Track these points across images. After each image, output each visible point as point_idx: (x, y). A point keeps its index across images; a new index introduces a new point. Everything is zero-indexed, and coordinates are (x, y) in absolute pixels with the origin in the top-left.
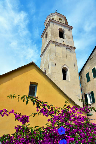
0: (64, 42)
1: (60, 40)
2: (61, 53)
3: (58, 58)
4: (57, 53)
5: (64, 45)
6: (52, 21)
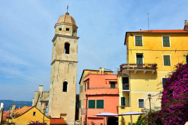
0: (67, 57)
1: (64, 56)
2: (64, 69)
3: (61, 74)
4: (60, 69)
5: (67, 61)
6: (58, 36)
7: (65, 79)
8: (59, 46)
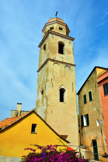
0: (63, 58)
1: (58, 57)
2: (59, 72)
3: (56, 78)
5: (62, 63)
6: (51, 33)
7: (62, 85)
8: (52, 43)
